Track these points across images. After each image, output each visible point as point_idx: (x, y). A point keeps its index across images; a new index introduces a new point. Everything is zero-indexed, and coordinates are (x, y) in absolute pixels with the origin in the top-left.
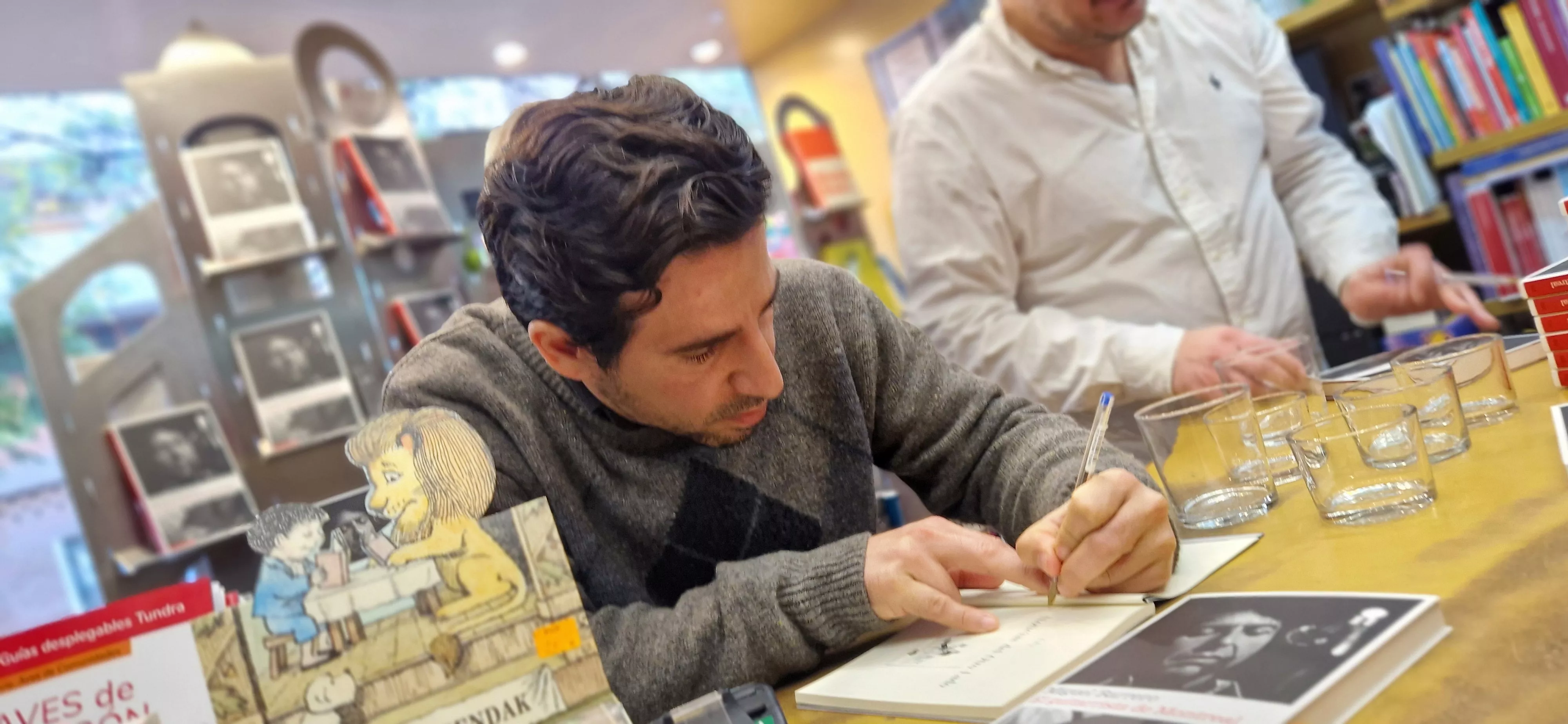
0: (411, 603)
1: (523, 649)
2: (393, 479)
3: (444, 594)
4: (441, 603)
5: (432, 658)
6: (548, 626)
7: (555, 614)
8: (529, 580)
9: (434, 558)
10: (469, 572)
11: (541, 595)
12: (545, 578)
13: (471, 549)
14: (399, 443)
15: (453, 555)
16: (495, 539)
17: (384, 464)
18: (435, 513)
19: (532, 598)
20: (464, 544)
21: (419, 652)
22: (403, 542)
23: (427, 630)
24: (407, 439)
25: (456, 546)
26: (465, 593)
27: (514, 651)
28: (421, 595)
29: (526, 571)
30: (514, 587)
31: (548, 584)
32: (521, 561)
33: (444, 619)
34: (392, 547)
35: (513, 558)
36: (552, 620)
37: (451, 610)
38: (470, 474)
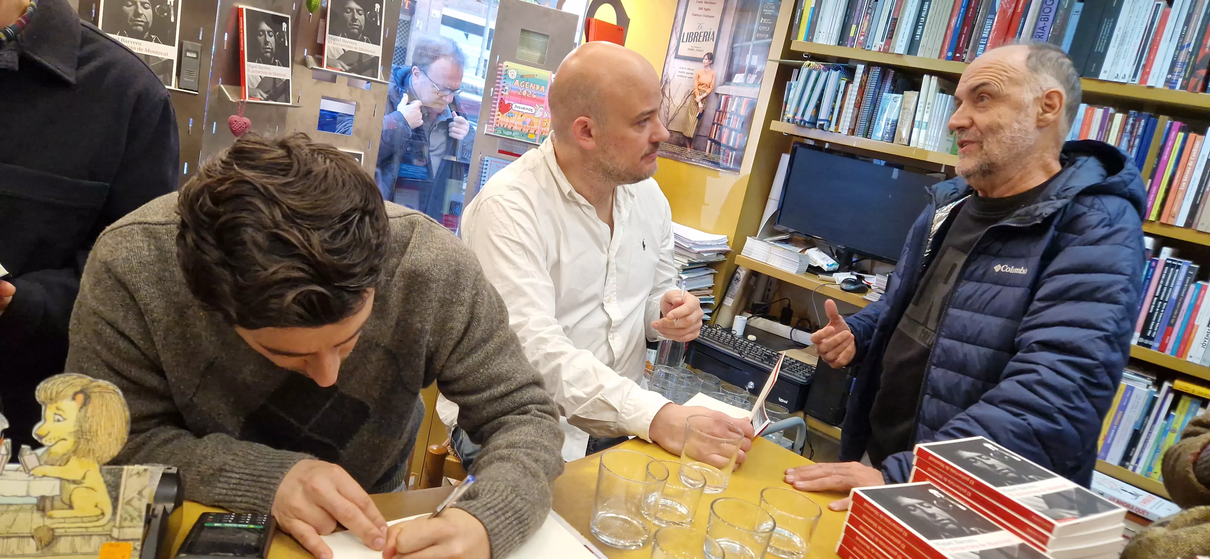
0: (35, 501)
1: (91, 550)
2: (59, 421)
3: (57, 503)
4: (53, 508)
5: (33, 537)
6: (113, 542)
7: (121, 538)
8: (114, 513)
9: (61, 479)
10: (79, 496)
11: (117, 524)
12: (126, 515)
13: (87, 483)
14: (74, 399)
15: (74, 482)
16: (105, 482)
17: (58, 409)
18: (75, 452)
19: (112, 524)
20: (84, 478)
21: (26, 531)
22: (46, 463)
23: (37, 520)
24: (80, 397)
25: (78, 477)
26: (71, 507)
27: (86, 549)
28: (43, 498)
29: (115, 508)
30: (103, 514)
31: (125, 519)
32: (115, 500)
33: (51, 517)
34: (37, 464)
35: (111, 497)
36: (118, 540)
37: (56, 513)
38: (110, 435)
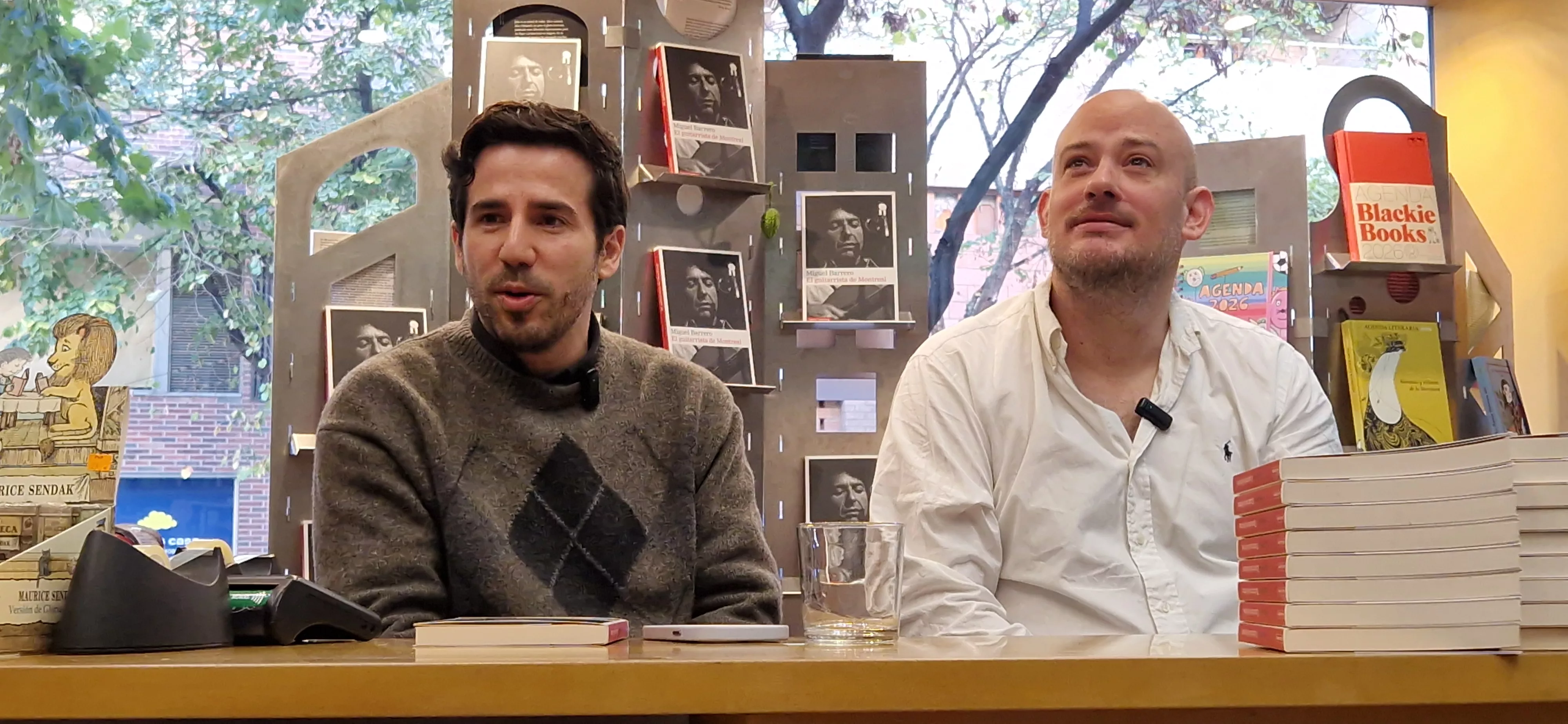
0: (42, 416)
1: (82, 462)
2: (65, 350)
3: (58, 418)
4: (54, 423)
5: (39, 449)
6: (98, 454)
7: (104, 450)
8: (99, 427)
9: (62, 397)
10: (74, 411)
11: (101, 437)
12: (107, 429)
13: (80, 400)
14: (78, 333)
15: (71, 400)
16: (94, 398)
17: (66, 341)
18: (74, 375)
19: (97, 437)
20: (78, 396)
21: (34, 443)
22: (53, 385)
23: (43, 434)
24: (83, 331)
25: (75, 396)
26: (68, 422)
27: (77, 461)
28: (48, 414)
29: (100, 421)
30: (91, 427)
31: (107, 432)
32: (100, 414)
33: (53, 431)
34: (46, 385)
35: (97, 412)
36: (101, 452)
37: (56, 427)
38: (101, 360)
